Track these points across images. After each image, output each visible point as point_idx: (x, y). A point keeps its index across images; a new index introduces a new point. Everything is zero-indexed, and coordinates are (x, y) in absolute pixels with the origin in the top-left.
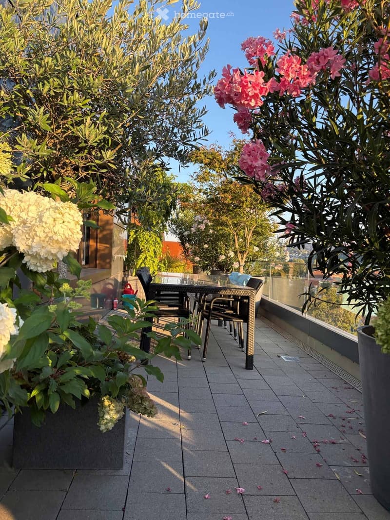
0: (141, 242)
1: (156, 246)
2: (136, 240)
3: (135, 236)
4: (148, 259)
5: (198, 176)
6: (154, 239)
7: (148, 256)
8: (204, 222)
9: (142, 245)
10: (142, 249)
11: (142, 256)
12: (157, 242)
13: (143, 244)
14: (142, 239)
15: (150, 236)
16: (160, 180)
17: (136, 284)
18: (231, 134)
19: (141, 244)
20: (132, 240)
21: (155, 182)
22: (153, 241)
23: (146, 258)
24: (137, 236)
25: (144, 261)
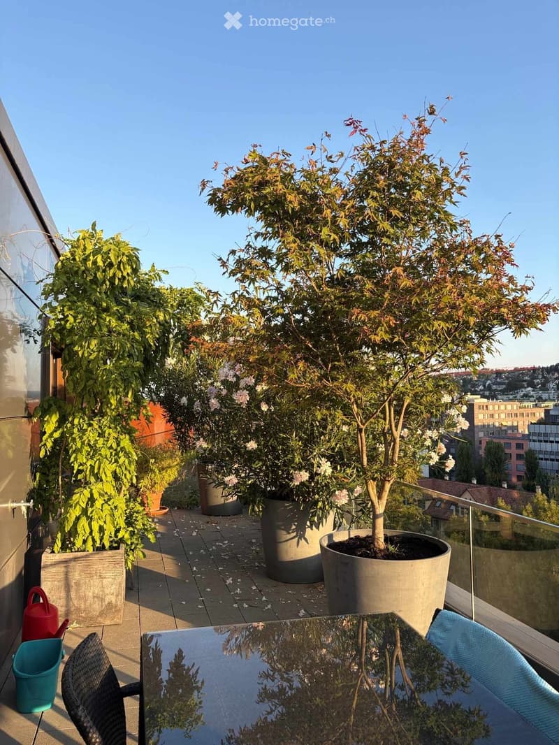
0: (74, 452)
1: (121, 461)
2: (61, 446)
3: (57, 435)
4: (98, 504)
5: (240, 262)
6: (112, 442)
7: (96, 496)
8: (242, 384)
9: (80, 461)
10: (79, 472)
11: (80, 497)
12: (123, 449)
13: (82, 458)
14: (79, 445)
15: (101, 435)
16: (124, 278)
17: (67, 574)
18: (351, 128)
19: (76, 459)
20: (49, 444)
21: (112, 284)
22: (111, 448)
23: (92, 500)
24: (63, 434)
25: (84, 511)
